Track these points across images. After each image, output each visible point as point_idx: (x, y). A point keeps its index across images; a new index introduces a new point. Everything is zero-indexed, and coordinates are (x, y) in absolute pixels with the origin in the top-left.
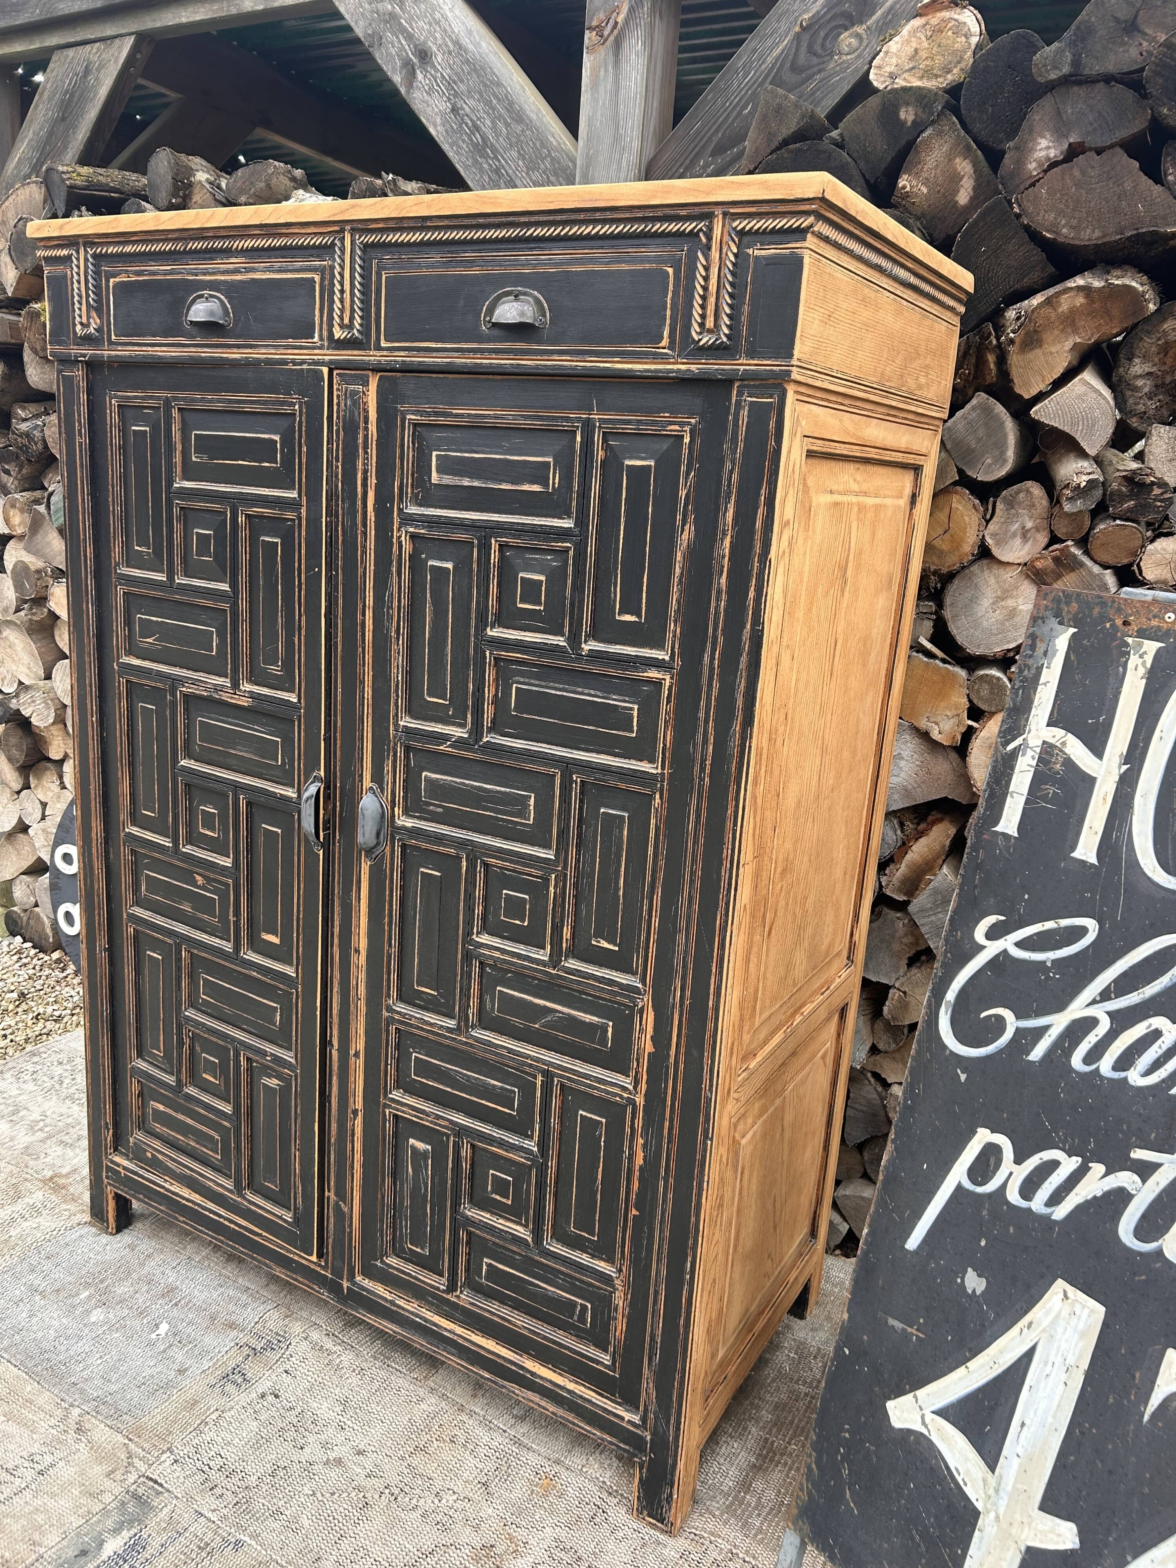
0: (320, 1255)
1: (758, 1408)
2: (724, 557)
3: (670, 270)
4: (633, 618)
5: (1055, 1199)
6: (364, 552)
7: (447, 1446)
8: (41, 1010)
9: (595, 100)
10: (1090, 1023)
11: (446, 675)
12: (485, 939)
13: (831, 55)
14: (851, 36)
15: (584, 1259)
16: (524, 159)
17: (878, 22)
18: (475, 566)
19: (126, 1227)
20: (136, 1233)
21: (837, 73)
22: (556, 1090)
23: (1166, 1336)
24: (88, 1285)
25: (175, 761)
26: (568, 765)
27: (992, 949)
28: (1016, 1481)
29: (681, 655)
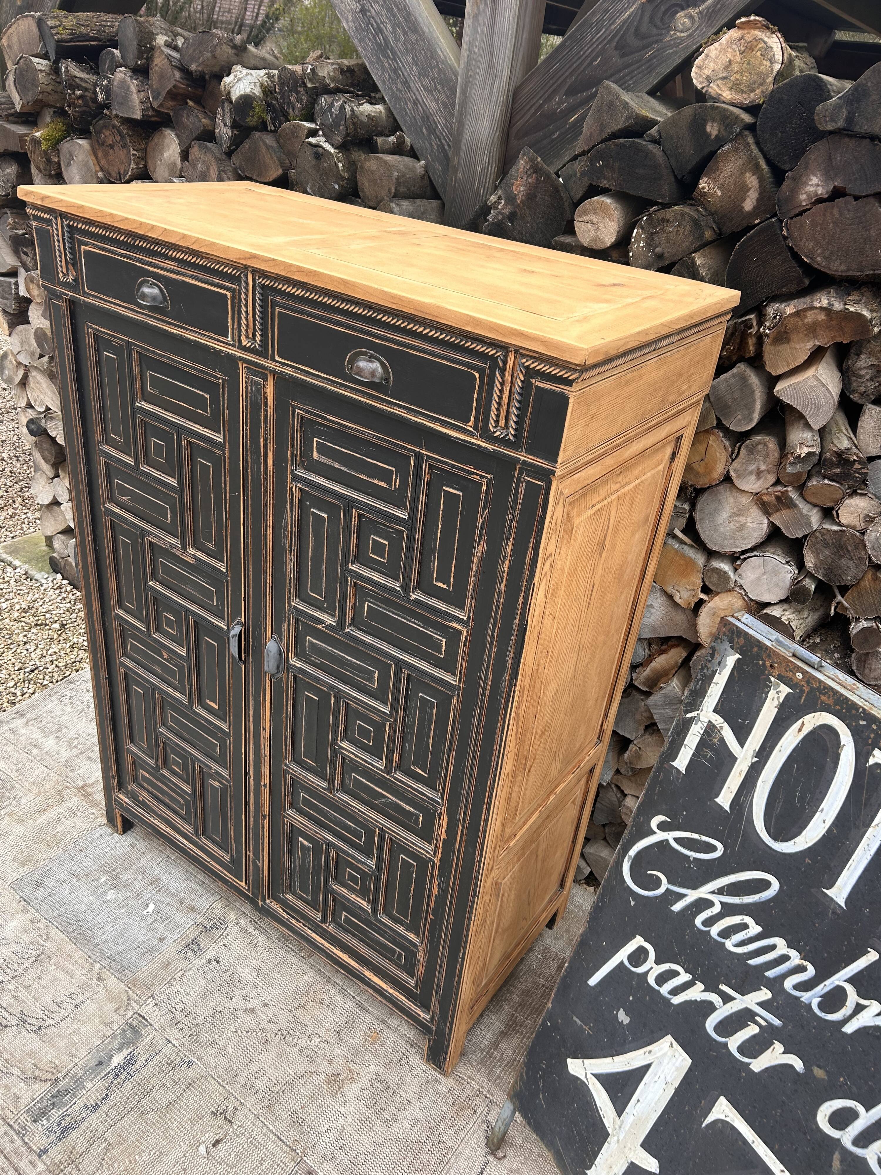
0: (246, 883)
1: (511, 992)
2: (504, 572)
3: (477, 375)
4: (445, 587)
5: (675, 991)
6: (266, 491)
7: (317, 1006)
8: (75, 640)
9: (475, 28)
10: (710, 904)
11: (322, 582)
12: (345, 744)
13: (669, 29)
14: (686, 16)
15: (401, 930)
16: (417, 65)
17: (708, 8)
18: (342, 522)
19: (129, 829)
20: (135, 835)
21: (670, 46)
22: (387, 840)
23: (721, 1089)
24: (105, 872)
25: (146, 582)
26: (400, 664)
27: (660, 836)
28: (631, 1127)
29: (474, 619)
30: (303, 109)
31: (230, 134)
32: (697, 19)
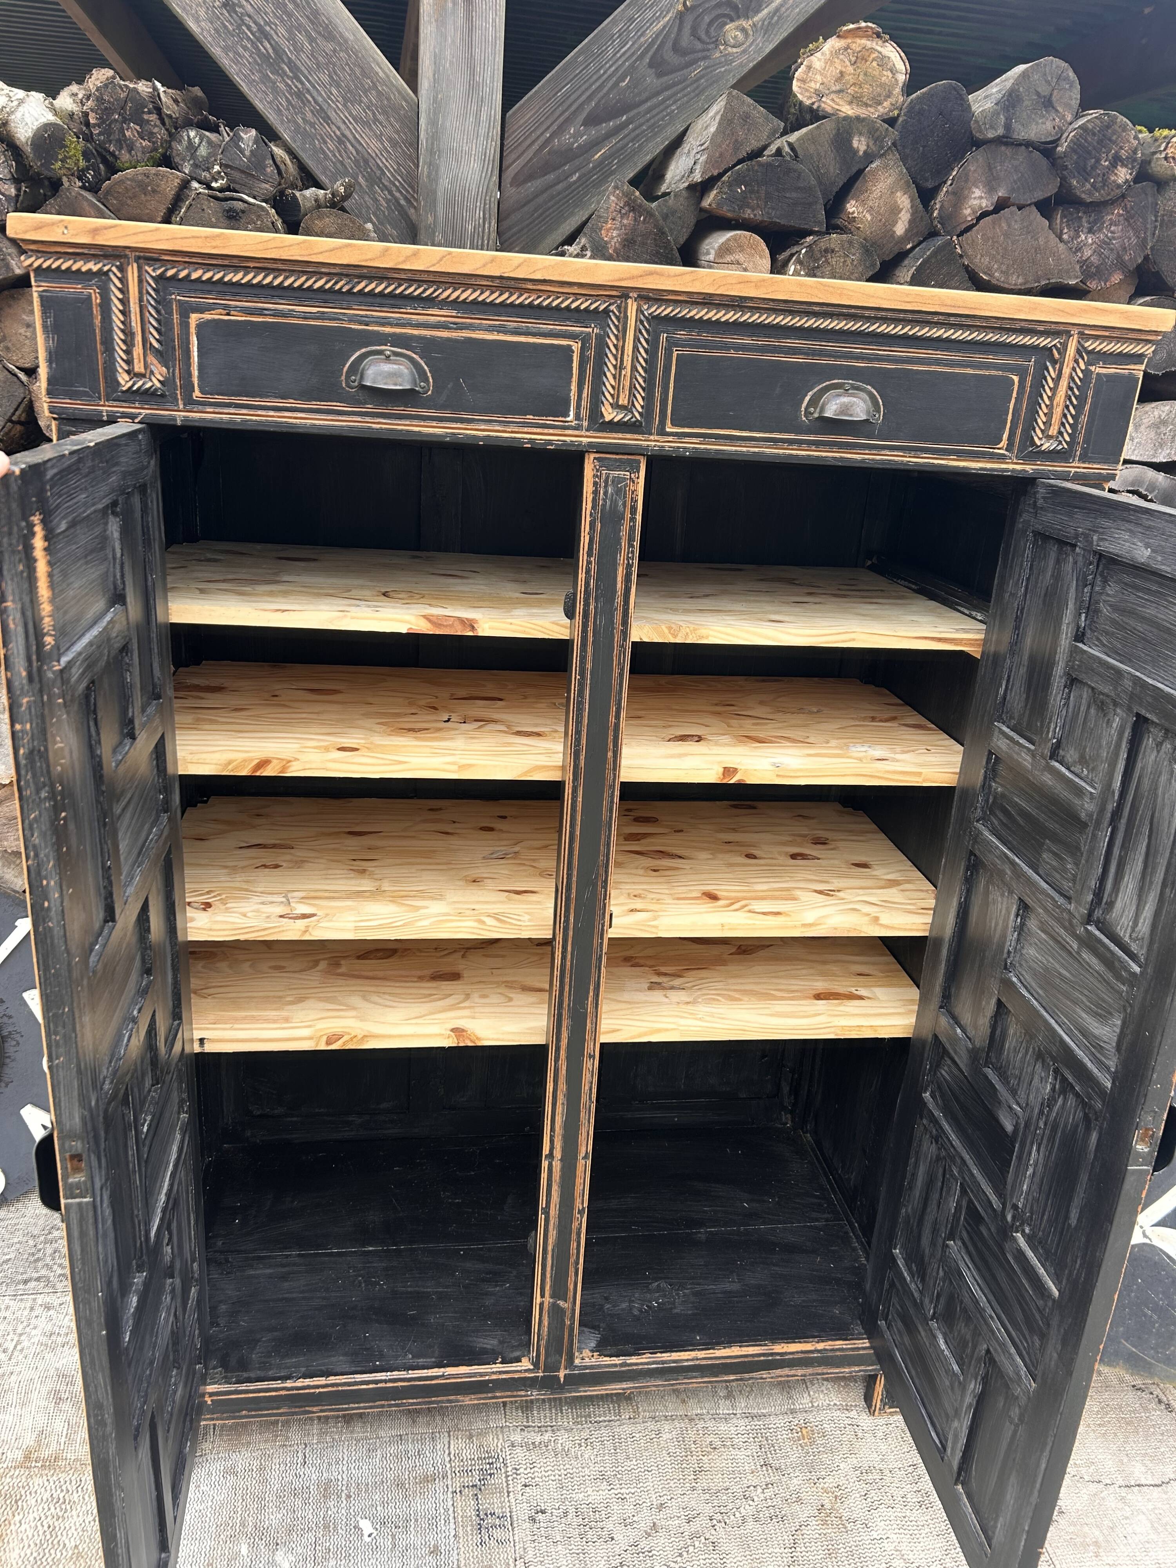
0: (528, 1360)
3: (1016, 379)
9: (442, 35)
13: (716, 43)
14: (737, 28)
17: (764, 20)
21: (721, 64)
30: (155, 149)
31: (13, 192)
32: (751, 33)
